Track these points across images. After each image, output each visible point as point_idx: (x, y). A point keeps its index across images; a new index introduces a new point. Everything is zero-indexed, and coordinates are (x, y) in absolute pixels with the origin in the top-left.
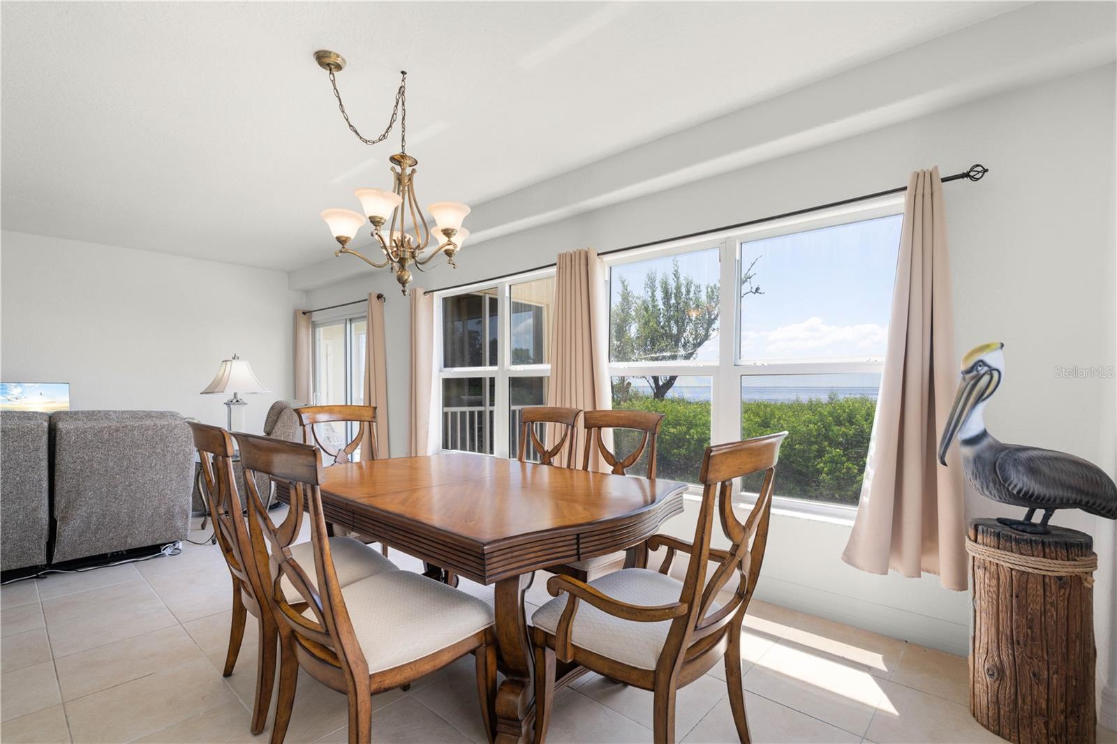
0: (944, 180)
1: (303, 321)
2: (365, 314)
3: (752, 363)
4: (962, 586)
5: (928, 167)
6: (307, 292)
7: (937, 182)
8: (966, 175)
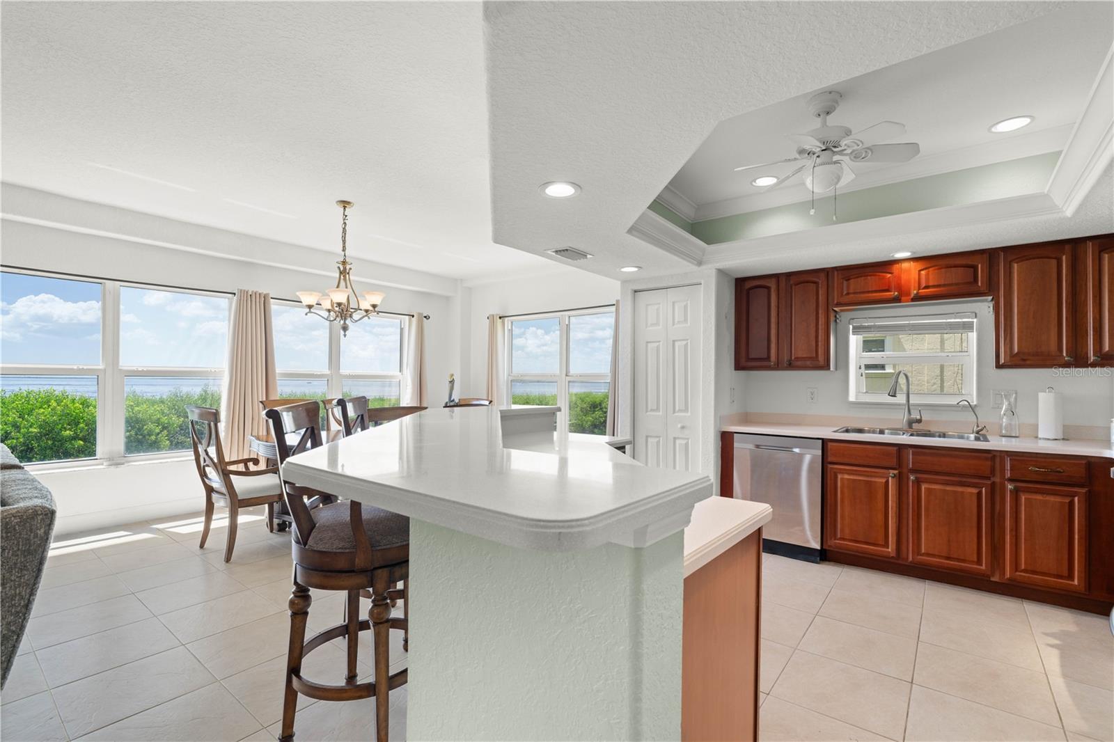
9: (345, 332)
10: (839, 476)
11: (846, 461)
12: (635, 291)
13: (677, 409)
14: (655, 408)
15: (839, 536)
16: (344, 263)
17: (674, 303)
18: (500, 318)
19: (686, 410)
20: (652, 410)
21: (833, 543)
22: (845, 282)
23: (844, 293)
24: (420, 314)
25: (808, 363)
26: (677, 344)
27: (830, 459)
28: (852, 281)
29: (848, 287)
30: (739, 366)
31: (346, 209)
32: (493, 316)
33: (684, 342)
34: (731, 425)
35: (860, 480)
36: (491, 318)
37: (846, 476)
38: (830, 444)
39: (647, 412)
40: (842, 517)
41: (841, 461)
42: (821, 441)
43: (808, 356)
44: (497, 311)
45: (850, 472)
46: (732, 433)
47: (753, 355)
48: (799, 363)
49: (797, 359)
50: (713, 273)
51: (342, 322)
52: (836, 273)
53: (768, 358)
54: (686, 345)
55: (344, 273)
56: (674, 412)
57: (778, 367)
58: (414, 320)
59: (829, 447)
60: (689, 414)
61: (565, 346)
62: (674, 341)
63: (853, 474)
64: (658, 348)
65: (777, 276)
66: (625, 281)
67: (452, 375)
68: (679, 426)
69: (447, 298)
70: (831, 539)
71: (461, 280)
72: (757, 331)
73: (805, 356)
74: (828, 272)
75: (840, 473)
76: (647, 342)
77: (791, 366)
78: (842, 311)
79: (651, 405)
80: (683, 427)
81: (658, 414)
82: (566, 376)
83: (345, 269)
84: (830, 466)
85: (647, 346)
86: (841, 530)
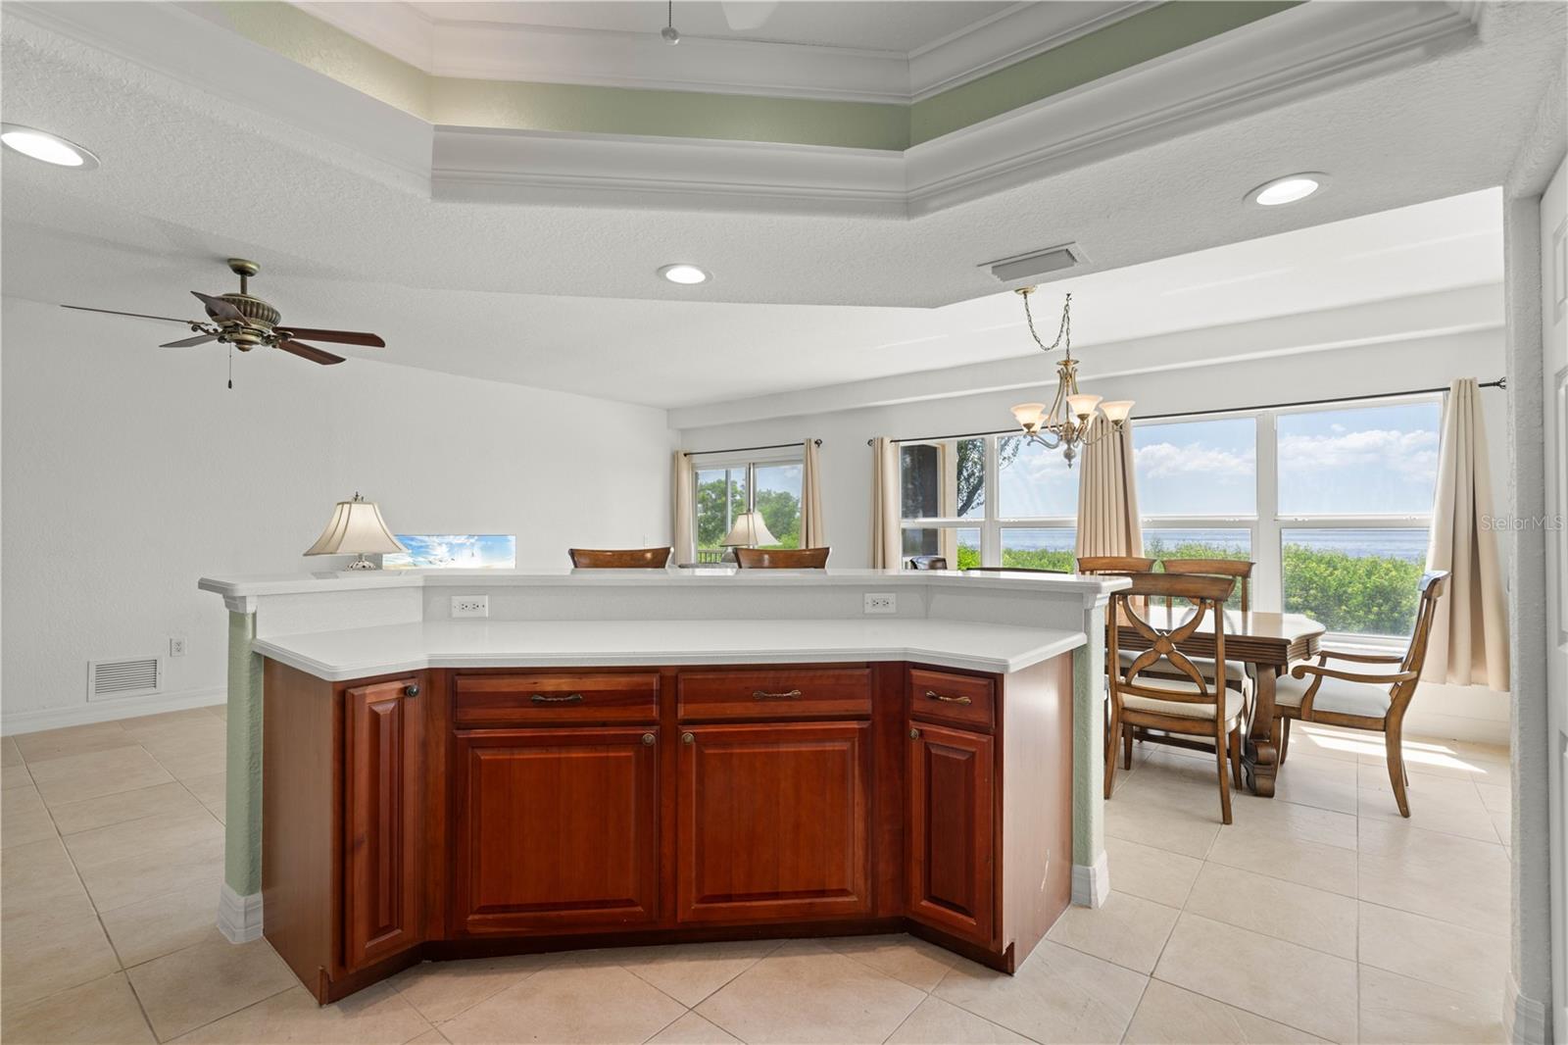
0: (1481, 386)
1: (684, 462)
2: (802, 458)
3: (1293, 519)
4: (1508, 690)
5: (1468, 377)
6: (684, 432)
7: (1476, 386)
8: (1498, 384)
9: (1070, 461)
16: (1066, 363)
31: (1028, 295)
51: (1066, 446)
83: (1068, 371)
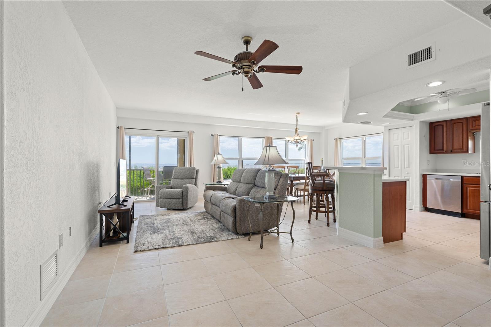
10: (468, 188)
11: (471, 183)
12: (390, 129)
13: (405, 167)
14: (397, 167)
15: (468, 208)
16: (296, 128)
17: (404, 133)
18: (339, 139)
19: (409, 167)
20: (396, 168)
21: (465, 211)
22: (474, 122)
23: (474, 126)
24: (311, 139)
25: (459, 151)
26: (405, 146)
27: (464, 183)
28: (477, 122)
29: (475, 124)
30: (431, 152)
31: (298, 115)
32: (336, 138)
33: (408, 145)
34: (426, 172)
35: (476, 190)
36: (336, 139)
37: (471, 188)
38: (464, 178)
39: (394, 168)
40: (470, 202)
41: (469, 183)
42: (460, 177)
43: (459, 148)
44: (337, 137)
45: (472, 187)
46: (426, 175)
47: (436, 149)
48: (456, 151)
49: (454, 149)
50: (418, 122)
51: (296, 144)
52: (470, 119)
53: (443, 149)
54: (409, 147)
55: (297, 131)
56: (404, 168)
57: (447, 152)
58: (309, 141)
59: (464, 179)
60: (410, 169)
61: (364, 147)
62: (404, 145)
63: (474, 187)
64: (398, 148)
65: (446, 121)
66: (385, 127)
67: (322, 159)
68: (406, 173)
69: (319, 133)
70: (465, 209)
71: (325, 127)
72: (439, 140)
73: (458, 148)
74: (467, 119)
75: (468, 187)
76: (394, 146)
77: (452, 152)
78: (476, 131)
79: (396, 166)
80: (408, 173)
81: (398, 169)
82: (365, 158)
83: (297, 130)
84: (464, 185)
85: (394, 147)
86: (469, 206)
